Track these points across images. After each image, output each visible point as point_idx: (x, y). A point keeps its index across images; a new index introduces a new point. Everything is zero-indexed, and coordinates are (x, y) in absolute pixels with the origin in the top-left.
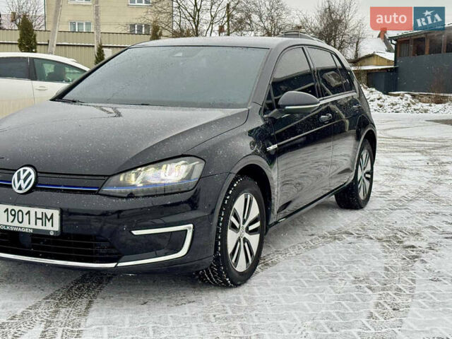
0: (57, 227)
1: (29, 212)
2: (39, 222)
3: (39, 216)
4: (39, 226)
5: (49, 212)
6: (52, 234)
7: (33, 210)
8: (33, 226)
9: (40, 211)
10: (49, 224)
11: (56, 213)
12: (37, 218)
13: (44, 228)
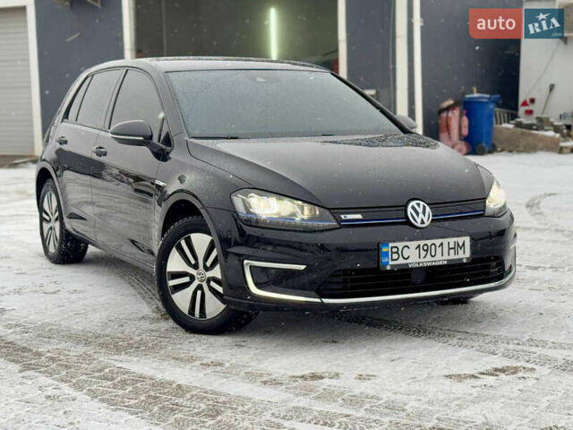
0: (468, 254)
1: (442, 244)
2: (452, 251)
3: (452, 246)
4: (452, 256)
5: (460, 240)
6: (465, 261)
7: (445, 241)
8: (446, 257)
9: (452, 241)
10: (461, 252)
11: (467, 240)
12: (450, 249)
13: (457, 257)
